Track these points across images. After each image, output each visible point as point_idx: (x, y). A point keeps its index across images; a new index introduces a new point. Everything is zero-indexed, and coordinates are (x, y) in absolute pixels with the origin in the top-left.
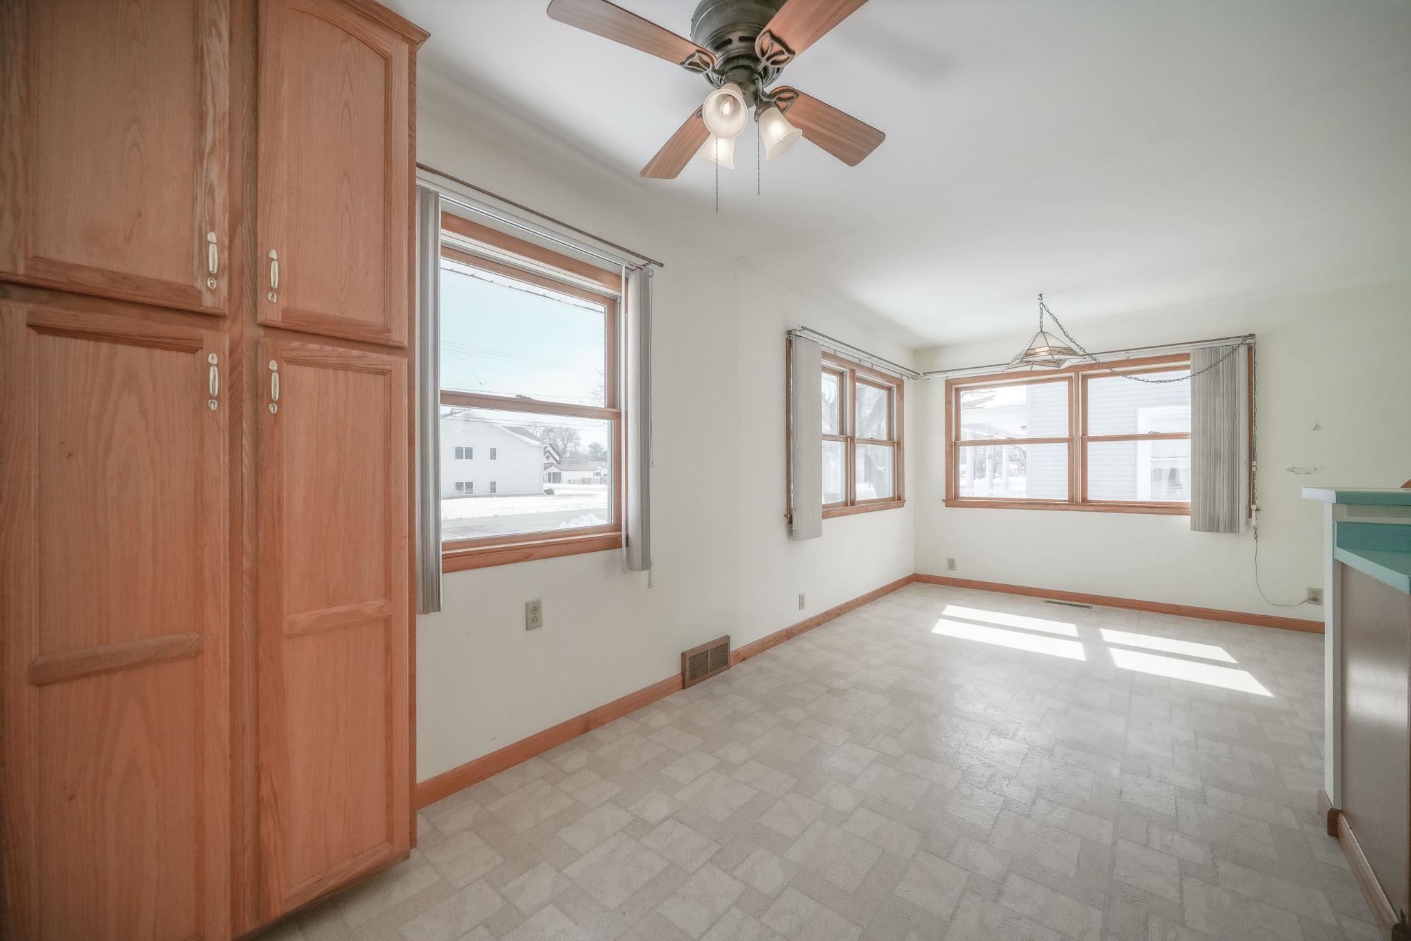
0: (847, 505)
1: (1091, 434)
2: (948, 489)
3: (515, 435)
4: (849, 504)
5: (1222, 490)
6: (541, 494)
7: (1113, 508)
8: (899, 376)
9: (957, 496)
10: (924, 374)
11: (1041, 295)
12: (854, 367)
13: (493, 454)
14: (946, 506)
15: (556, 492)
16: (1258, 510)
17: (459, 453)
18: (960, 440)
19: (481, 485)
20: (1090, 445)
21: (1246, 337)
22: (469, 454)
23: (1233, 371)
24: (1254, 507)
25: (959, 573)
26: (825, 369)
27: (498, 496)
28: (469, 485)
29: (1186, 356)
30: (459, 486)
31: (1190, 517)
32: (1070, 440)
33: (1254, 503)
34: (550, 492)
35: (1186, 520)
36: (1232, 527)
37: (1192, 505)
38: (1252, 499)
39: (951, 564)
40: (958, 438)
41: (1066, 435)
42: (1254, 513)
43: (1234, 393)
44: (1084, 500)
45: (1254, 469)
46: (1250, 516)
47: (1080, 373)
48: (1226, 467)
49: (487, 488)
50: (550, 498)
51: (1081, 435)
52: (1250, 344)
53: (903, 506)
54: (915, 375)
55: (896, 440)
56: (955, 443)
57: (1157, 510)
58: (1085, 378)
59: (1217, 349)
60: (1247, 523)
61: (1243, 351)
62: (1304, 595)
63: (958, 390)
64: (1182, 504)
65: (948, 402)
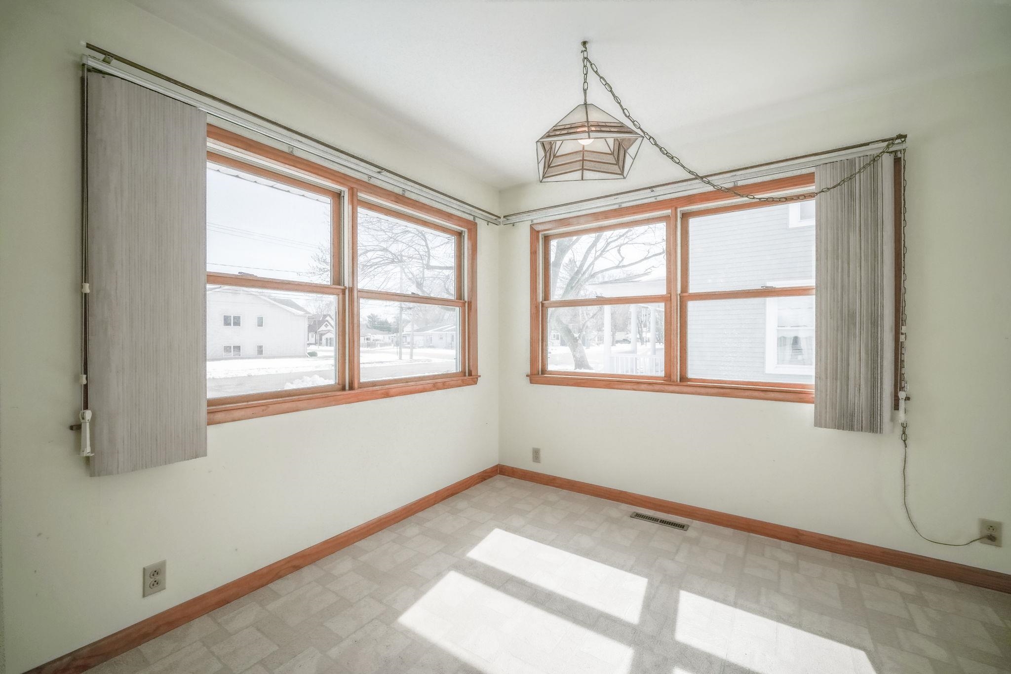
0: (344, 389)
1: (693, 289)
2: (533, 360)
3: (283, 306)
4: (347, 387)
5: (858, 369)
6: (305, 356)
7: (716, 390)
8: (471, 218)
9: (544, 371)
10: (504, 217)
11: (584, 43)
12: (355, 185)
13: (260, 323)
14: (531, 383)
15: (320, 354)
16: (908, 399)
17: (227, 321)
18: (548, 300)
19: (249, 347)
20: (691, 305)
21: (891, 141)
22: (237, 322)
23: (874, 193)
24: (902, 395)
25: (543, 468)
26: (214, 156)
27: (265, 358)
28: (238, 348)
29: (808, 179)
30: (227, 349)
31: (813, 405)
32: (666, 299)
33: (902, 389)
34: (313, 354)
35: (809, 409)
36: (873, 426)
37: (816, 389)
38: (899, 383)
39: (536, 455)
40: (546, 297)
41: (663, 291)
42: (902, 403)
43: (876, 223)
44: (684, 379)
45: (902, 338)
46: (896, 407)
47: (679, 210)
48: (864, 336)
49: (255, 352)
50: (311, 359)
51: (679, 292)
52: (896, 152)
53: (475, 383)
54: (494, 219)
55: (466, 299)
56: (543, 305)
57: (772, 395)
58: (686, 216)
59: (852, 162)
60: (893, 419)
61: (887, 162)
62: (975, 531)
63: (547, 239)
64: (803, 386)
65: (534, 253)
